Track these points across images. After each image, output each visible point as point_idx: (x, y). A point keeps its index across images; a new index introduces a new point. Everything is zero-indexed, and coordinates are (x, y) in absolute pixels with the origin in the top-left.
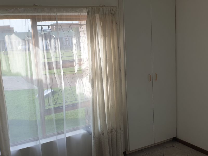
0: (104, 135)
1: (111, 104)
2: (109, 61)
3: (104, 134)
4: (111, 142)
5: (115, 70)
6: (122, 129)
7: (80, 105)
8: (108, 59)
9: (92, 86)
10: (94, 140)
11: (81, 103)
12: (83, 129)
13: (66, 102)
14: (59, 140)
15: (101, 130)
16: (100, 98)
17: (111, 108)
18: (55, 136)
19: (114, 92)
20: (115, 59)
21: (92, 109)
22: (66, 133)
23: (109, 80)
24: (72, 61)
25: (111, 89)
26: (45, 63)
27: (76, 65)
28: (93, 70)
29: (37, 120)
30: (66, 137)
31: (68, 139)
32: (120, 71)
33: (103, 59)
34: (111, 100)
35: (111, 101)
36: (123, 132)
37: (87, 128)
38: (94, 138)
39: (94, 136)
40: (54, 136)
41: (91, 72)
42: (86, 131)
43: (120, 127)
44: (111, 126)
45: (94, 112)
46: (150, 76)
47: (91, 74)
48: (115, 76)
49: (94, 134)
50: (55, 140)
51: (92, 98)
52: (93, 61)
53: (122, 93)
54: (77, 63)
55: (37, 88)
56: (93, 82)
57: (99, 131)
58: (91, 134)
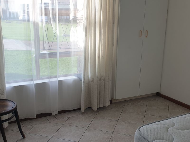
0: (93, 82)
1: (102, 53)
2: (103, 12)
3: (93, 80)
4: (99, 89)
5: (109, 21)
6: (111, 79)
7: (73, 54)
8: (103, 10)
9: (85, 34)
10: (84, 84)
11: (74, 52)
12: (75, 75)
13: (60, 49)
14: (51, 82)
15: (91, 77)
16: (92, 48)
17: (102, 58)
18: (49, 79)
19: (106, 43)
20: (109, 11)
21: (84, 56)
22: (59, 77)
23: (102, 31)
24: (68, 10)
25: (103, 40)
26: (41, 8)
27: (71, 13)
28: (87, 18)
29: (32, 75)
30: (59, 80)
31: (60, 82)
32: (114, 23)
33: (98, 9)
34: (102, 50)
35: (102, 52)
36: (110, 82)
37: (78, 75)
38: (84, 83)
39: (84, 81)
40: (47, 79)
41: (86, 20)
42: (77, 77)
43: (109, 76)
44: (101, 74)
45: (86, 59)
46: (142, 32)
47: (85, 22)
48: (108, 27)
49: (84, 79)
50: (48, 82)
51: (85, 46)
52: (88, 9)
53: (113, 45)
54: (73, 11)
55: (34, 50)
56: (86, 30)
57: (89, 78)
58: (82, 80)
